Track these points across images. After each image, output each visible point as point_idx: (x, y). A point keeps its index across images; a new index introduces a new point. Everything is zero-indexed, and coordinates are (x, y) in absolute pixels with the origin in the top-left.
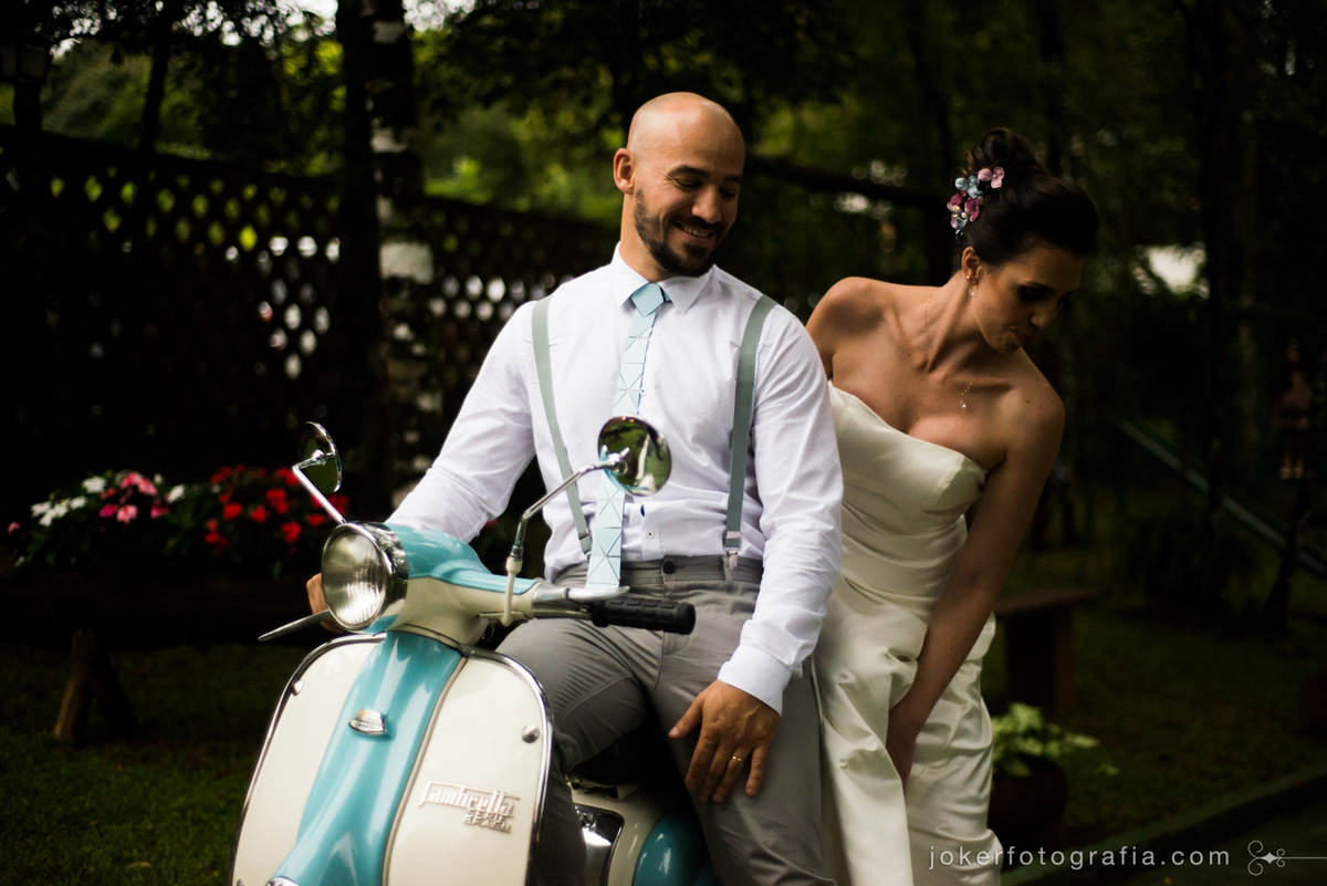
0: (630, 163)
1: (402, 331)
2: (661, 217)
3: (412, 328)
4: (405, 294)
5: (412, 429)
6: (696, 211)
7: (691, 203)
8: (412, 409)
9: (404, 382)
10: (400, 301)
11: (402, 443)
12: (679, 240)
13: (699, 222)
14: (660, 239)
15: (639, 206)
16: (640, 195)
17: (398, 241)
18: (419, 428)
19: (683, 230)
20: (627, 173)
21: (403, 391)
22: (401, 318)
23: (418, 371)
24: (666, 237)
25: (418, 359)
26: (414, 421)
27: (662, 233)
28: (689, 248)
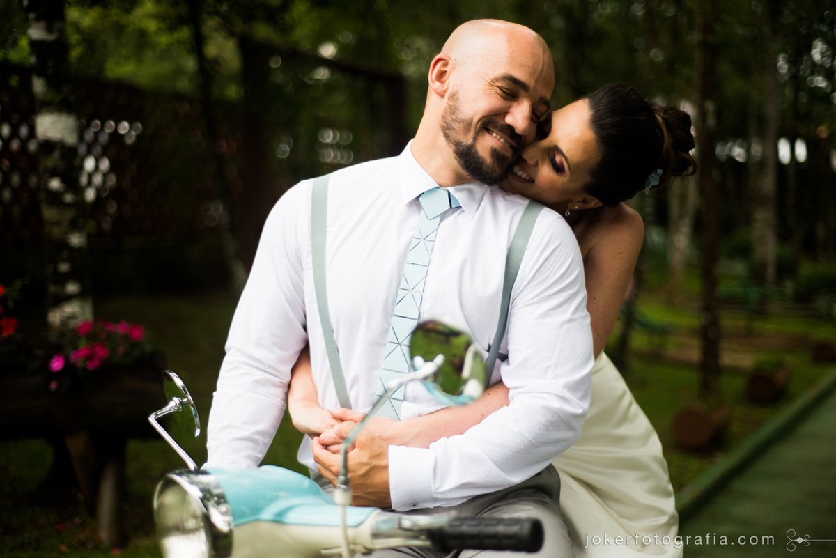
0: (446, 69)
1: (55, 184)
2: (476, 119)
3: (63, 181)
4: (56, 154)
5: (64, 261)
6: (509, 120)
7: (504, 113)
8: (64, 245)
9: (58, 223)
10: (54, 160)
11: (56, 271)
12: (487, 144)
13: (509, 131)
14: (467, 140)
15: (450, 107)
16: (454, 96)
17: (51, 112)
18: (70, 260)
19: (491, 134)
20: (441, 75)
21: (56, 232)
22: (53, 173)
23: (69, 215)
24: (475, 139)
25: (68, 205)
26: (65, 254)
27: (472, 134)
28: (495, 153)
